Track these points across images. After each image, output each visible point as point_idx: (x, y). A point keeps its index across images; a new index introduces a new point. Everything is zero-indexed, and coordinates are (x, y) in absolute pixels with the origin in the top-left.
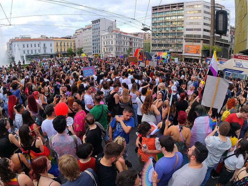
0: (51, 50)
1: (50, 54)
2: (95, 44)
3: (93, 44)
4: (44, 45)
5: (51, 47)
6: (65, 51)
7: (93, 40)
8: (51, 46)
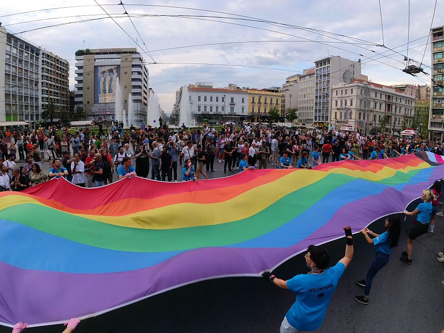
0: (243, 108)
1: (239, 115)
2: (320, 105)
3: (316, 103)
4: (232, 99)
5: (243, 104)
6: (265, 112)
7: (316, 97)
8: (243, 102)
